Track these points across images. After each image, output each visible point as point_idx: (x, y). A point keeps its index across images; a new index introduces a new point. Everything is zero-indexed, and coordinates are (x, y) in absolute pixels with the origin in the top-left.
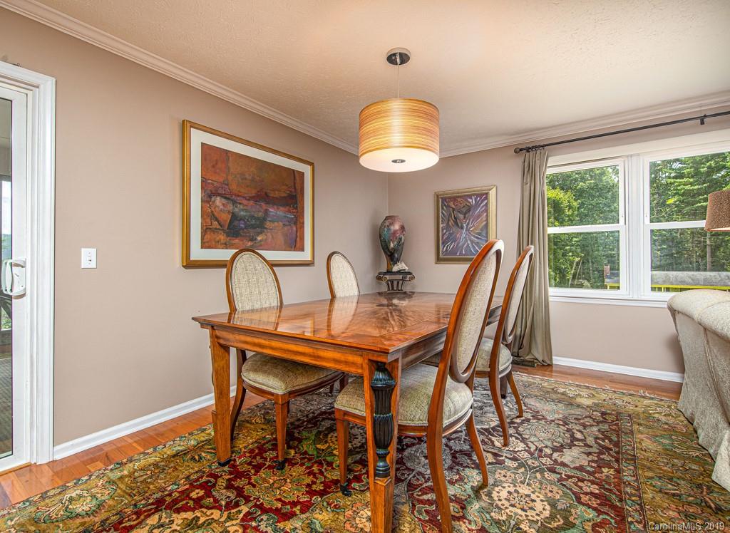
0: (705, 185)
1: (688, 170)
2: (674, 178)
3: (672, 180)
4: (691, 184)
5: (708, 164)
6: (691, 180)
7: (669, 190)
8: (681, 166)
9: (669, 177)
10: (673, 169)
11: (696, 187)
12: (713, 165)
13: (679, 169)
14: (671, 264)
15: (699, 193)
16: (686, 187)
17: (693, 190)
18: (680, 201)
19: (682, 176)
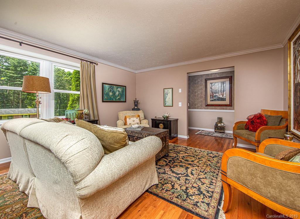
0: (19, 75)
1: (12, 68)
2: (4, 69)
3: (4, 70)
4: (13, 73)
5: (21, 68)
6: (13, 72)
7: (2, 74)
8: (8, 65)
9: (2, 68)
10: (4, 66)
11: (15, 75)
12: (23, 69)
13: (7, 66)
14: (3, 106)
15: (17, 78)
16: (11, 74)
17: (14, 76)
18: (8, 79)
19: (9, 69)
